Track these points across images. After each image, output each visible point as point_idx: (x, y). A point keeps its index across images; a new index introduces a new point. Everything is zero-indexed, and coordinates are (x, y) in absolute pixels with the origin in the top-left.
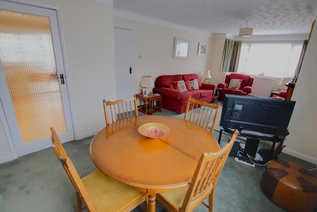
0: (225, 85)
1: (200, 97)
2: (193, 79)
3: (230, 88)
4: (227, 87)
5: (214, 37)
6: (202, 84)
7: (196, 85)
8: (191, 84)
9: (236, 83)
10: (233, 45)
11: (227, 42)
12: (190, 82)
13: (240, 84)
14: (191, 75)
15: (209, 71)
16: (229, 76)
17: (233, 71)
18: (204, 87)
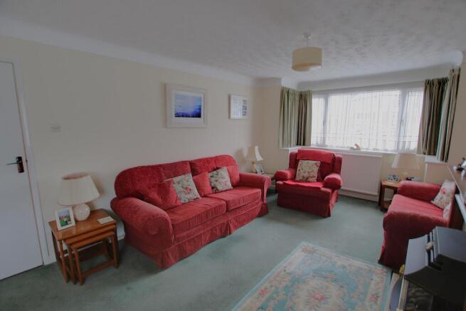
0: (289, 173)
1: (227, 211)
2: (218, 168)
3: (298, 178)
4: (293, 179)
5: (261, 84)
6: (241, 175)
7: (223, 179)
8: (213, 179)
9: (309, 169)
10: (297, 98)
11: (285, 93)
12: (210, 174)
13: (316, 169)
14: (216, 159)
15: (256, 148)
16: (296, 154)
17: (304, 145)
18: (243, 182)
